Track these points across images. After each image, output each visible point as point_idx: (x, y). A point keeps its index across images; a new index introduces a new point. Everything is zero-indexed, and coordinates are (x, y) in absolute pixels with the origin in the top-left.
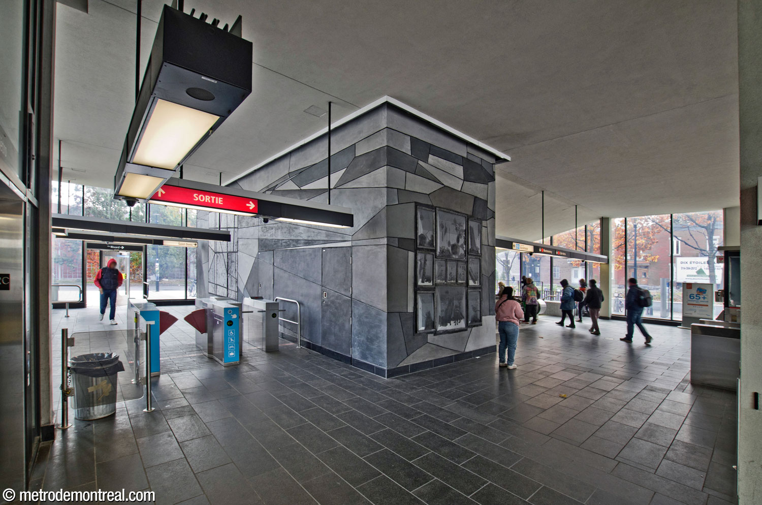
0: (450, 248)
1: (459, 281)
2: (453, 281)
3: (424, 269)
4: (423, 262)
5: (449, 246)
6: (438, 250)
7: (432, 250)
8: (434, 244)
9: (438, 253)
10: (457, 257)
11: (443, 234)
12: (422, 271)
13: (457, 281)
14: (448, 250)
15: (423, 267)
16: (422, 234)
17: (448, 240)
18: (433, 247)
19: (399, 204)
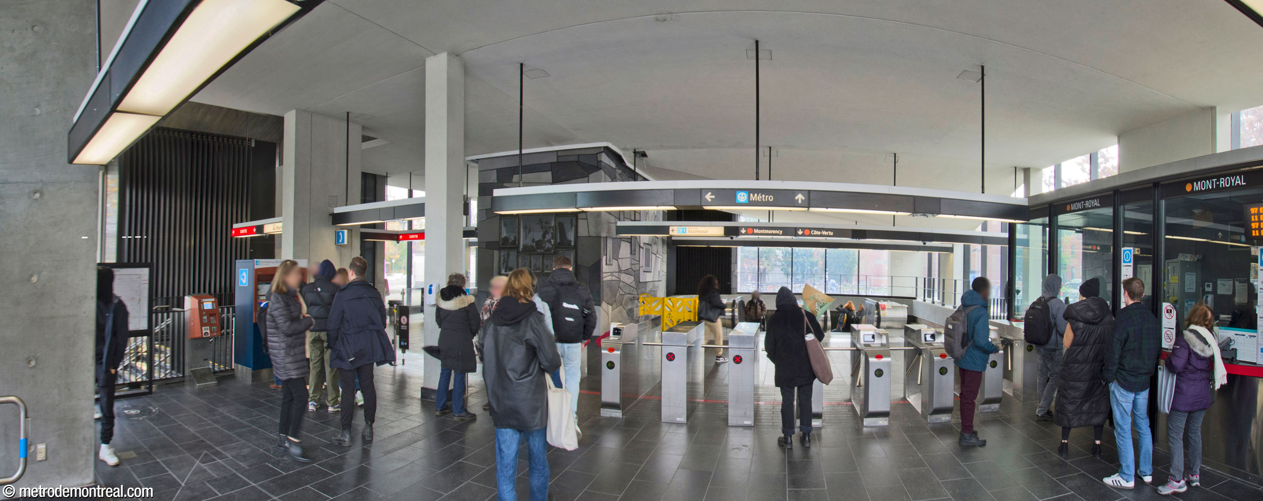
0: (534, 244)
1: (545, 271)
2: (538, 271)
3: (507, 262)
4: (506, 257)
5: (533, 243)
6: (521, 247)
7: (514, 248)
8: (517, 243)
9: (521, 249)
10: (542, 251)
11: (526, 234)
12: (505, 264)
13: (543, 271)
14: (532, 246)
15: (506, 260)
16: (505, 237)
17: (532, 238)
18: (516, 245)
19: (487, 219)
